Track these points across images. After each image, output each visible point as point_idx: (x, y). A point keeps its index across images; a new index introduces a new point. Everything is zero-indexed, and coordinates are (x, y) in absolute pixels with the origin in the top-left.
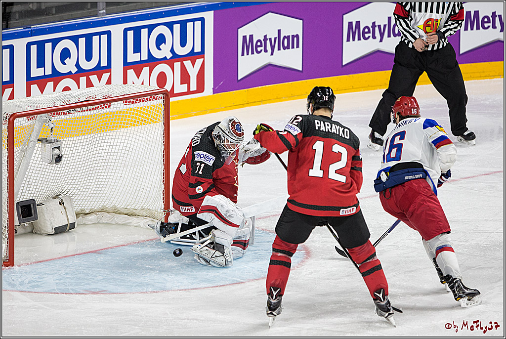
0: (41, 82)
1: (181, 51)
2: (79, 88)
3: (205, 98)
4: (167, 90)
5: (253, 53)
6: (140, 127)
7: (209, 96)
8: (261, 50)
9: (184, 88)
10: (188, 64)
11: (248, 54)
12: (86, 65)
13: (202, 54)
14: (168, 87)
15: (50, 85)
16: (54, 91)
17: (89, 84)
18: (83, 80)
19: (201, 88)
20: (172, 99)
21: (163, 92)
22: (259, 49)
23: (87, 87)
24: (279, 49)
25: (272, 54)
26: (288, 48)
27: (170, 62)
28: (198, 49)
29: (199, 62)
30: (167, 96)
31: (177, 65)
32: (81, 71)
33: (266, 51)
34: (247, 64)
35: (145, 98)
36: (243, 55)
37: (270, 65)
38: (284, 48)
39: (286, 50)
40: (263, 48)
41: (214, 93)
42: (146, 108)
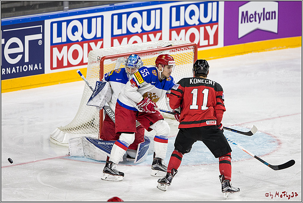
0: (120, 38)
1: (204, 20)
2: (142, 42)
3: (219, 49)
4: (196, 44)
5: (248, 22)
6: (180, 66)
7: (221, 48)
8: (253, 21)
9: (206, 43)
10: (208, 28)
11: (245, 22)
12: (147, 28)
13: (217, 22)
14: (196, 42)
15: (125, 39)
16: (128, 43)
17: (149, 40)
18: (145, 37)
19: (216, 43)
20: (199, 49)
21: (194, 45)
22: (251, 20)
23: (147, 41)
24: (264, 20)
25: (259, 23)
26: (269, 19)
27: (198, 27)
28: (214, 19)
29: (215, 27)
30: (196, 47)
31: (202, 29)
32: (144, 32)
33: (256, 21)
34: (244, 29)
35: (184, 48)
36: (242, 23)
37: (258, 30)
38: (267, 19)
39: (268, 21)
40: (254, 19)
41: (224, 46)
42: (184, 54)
